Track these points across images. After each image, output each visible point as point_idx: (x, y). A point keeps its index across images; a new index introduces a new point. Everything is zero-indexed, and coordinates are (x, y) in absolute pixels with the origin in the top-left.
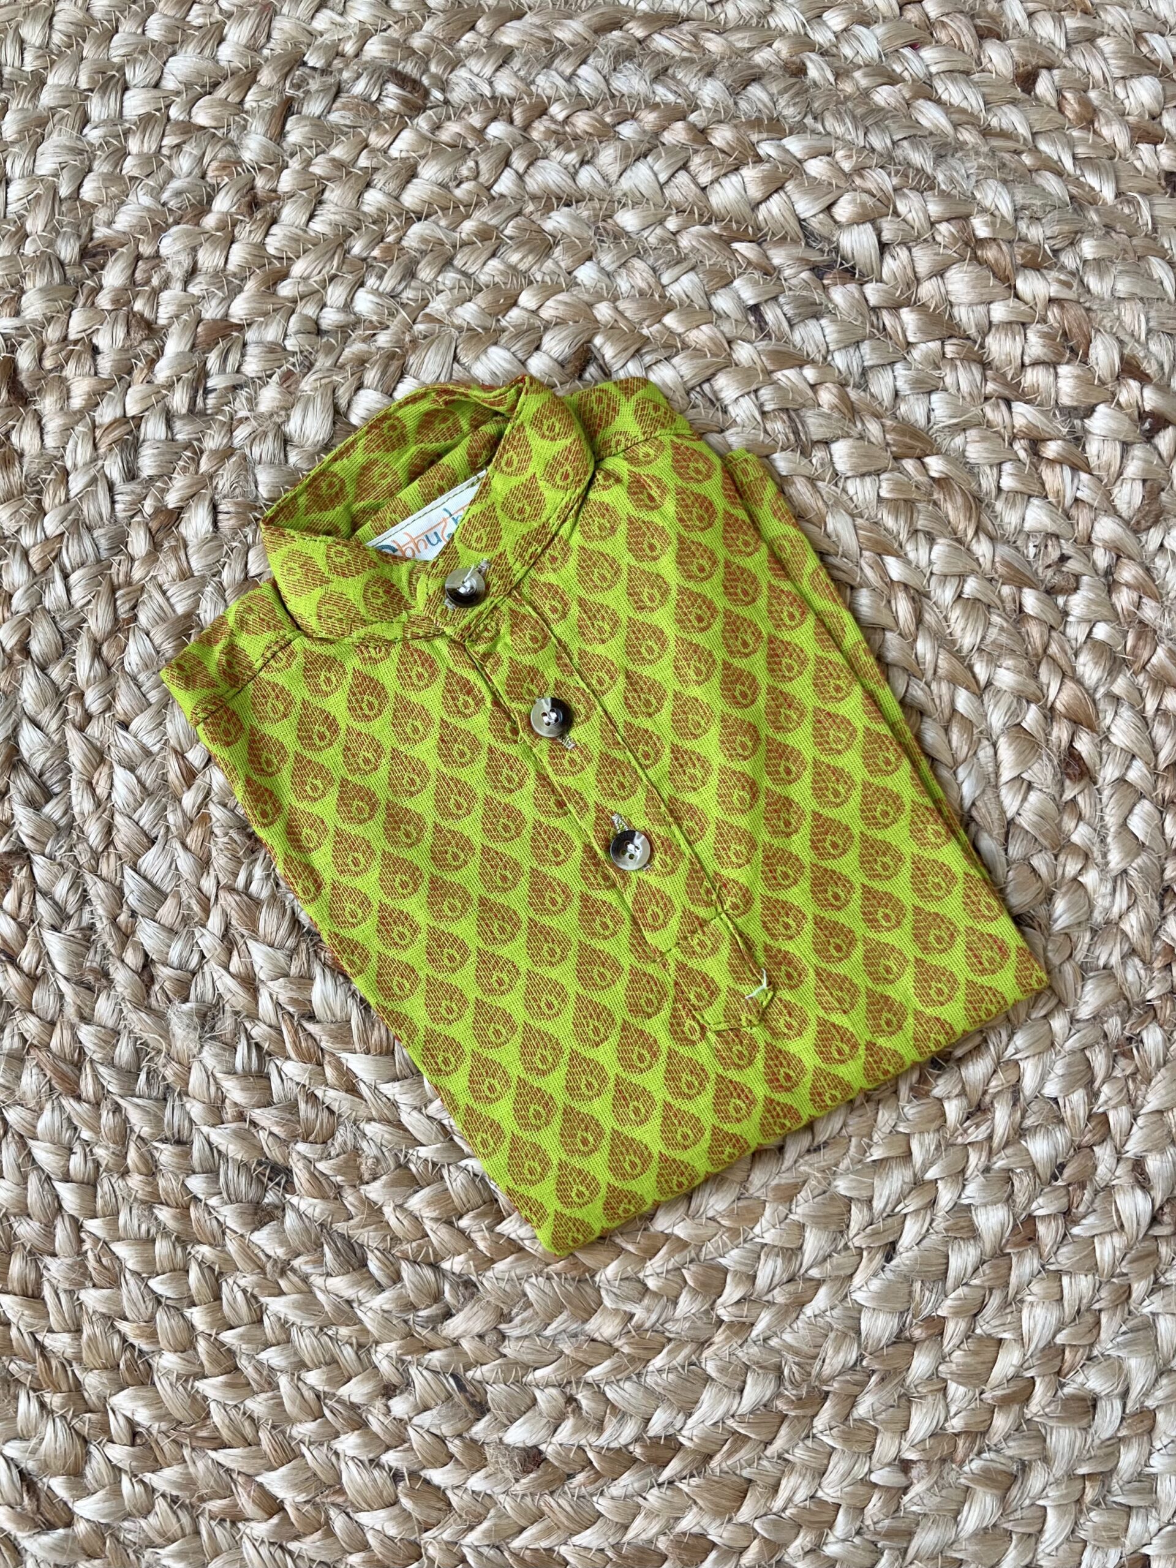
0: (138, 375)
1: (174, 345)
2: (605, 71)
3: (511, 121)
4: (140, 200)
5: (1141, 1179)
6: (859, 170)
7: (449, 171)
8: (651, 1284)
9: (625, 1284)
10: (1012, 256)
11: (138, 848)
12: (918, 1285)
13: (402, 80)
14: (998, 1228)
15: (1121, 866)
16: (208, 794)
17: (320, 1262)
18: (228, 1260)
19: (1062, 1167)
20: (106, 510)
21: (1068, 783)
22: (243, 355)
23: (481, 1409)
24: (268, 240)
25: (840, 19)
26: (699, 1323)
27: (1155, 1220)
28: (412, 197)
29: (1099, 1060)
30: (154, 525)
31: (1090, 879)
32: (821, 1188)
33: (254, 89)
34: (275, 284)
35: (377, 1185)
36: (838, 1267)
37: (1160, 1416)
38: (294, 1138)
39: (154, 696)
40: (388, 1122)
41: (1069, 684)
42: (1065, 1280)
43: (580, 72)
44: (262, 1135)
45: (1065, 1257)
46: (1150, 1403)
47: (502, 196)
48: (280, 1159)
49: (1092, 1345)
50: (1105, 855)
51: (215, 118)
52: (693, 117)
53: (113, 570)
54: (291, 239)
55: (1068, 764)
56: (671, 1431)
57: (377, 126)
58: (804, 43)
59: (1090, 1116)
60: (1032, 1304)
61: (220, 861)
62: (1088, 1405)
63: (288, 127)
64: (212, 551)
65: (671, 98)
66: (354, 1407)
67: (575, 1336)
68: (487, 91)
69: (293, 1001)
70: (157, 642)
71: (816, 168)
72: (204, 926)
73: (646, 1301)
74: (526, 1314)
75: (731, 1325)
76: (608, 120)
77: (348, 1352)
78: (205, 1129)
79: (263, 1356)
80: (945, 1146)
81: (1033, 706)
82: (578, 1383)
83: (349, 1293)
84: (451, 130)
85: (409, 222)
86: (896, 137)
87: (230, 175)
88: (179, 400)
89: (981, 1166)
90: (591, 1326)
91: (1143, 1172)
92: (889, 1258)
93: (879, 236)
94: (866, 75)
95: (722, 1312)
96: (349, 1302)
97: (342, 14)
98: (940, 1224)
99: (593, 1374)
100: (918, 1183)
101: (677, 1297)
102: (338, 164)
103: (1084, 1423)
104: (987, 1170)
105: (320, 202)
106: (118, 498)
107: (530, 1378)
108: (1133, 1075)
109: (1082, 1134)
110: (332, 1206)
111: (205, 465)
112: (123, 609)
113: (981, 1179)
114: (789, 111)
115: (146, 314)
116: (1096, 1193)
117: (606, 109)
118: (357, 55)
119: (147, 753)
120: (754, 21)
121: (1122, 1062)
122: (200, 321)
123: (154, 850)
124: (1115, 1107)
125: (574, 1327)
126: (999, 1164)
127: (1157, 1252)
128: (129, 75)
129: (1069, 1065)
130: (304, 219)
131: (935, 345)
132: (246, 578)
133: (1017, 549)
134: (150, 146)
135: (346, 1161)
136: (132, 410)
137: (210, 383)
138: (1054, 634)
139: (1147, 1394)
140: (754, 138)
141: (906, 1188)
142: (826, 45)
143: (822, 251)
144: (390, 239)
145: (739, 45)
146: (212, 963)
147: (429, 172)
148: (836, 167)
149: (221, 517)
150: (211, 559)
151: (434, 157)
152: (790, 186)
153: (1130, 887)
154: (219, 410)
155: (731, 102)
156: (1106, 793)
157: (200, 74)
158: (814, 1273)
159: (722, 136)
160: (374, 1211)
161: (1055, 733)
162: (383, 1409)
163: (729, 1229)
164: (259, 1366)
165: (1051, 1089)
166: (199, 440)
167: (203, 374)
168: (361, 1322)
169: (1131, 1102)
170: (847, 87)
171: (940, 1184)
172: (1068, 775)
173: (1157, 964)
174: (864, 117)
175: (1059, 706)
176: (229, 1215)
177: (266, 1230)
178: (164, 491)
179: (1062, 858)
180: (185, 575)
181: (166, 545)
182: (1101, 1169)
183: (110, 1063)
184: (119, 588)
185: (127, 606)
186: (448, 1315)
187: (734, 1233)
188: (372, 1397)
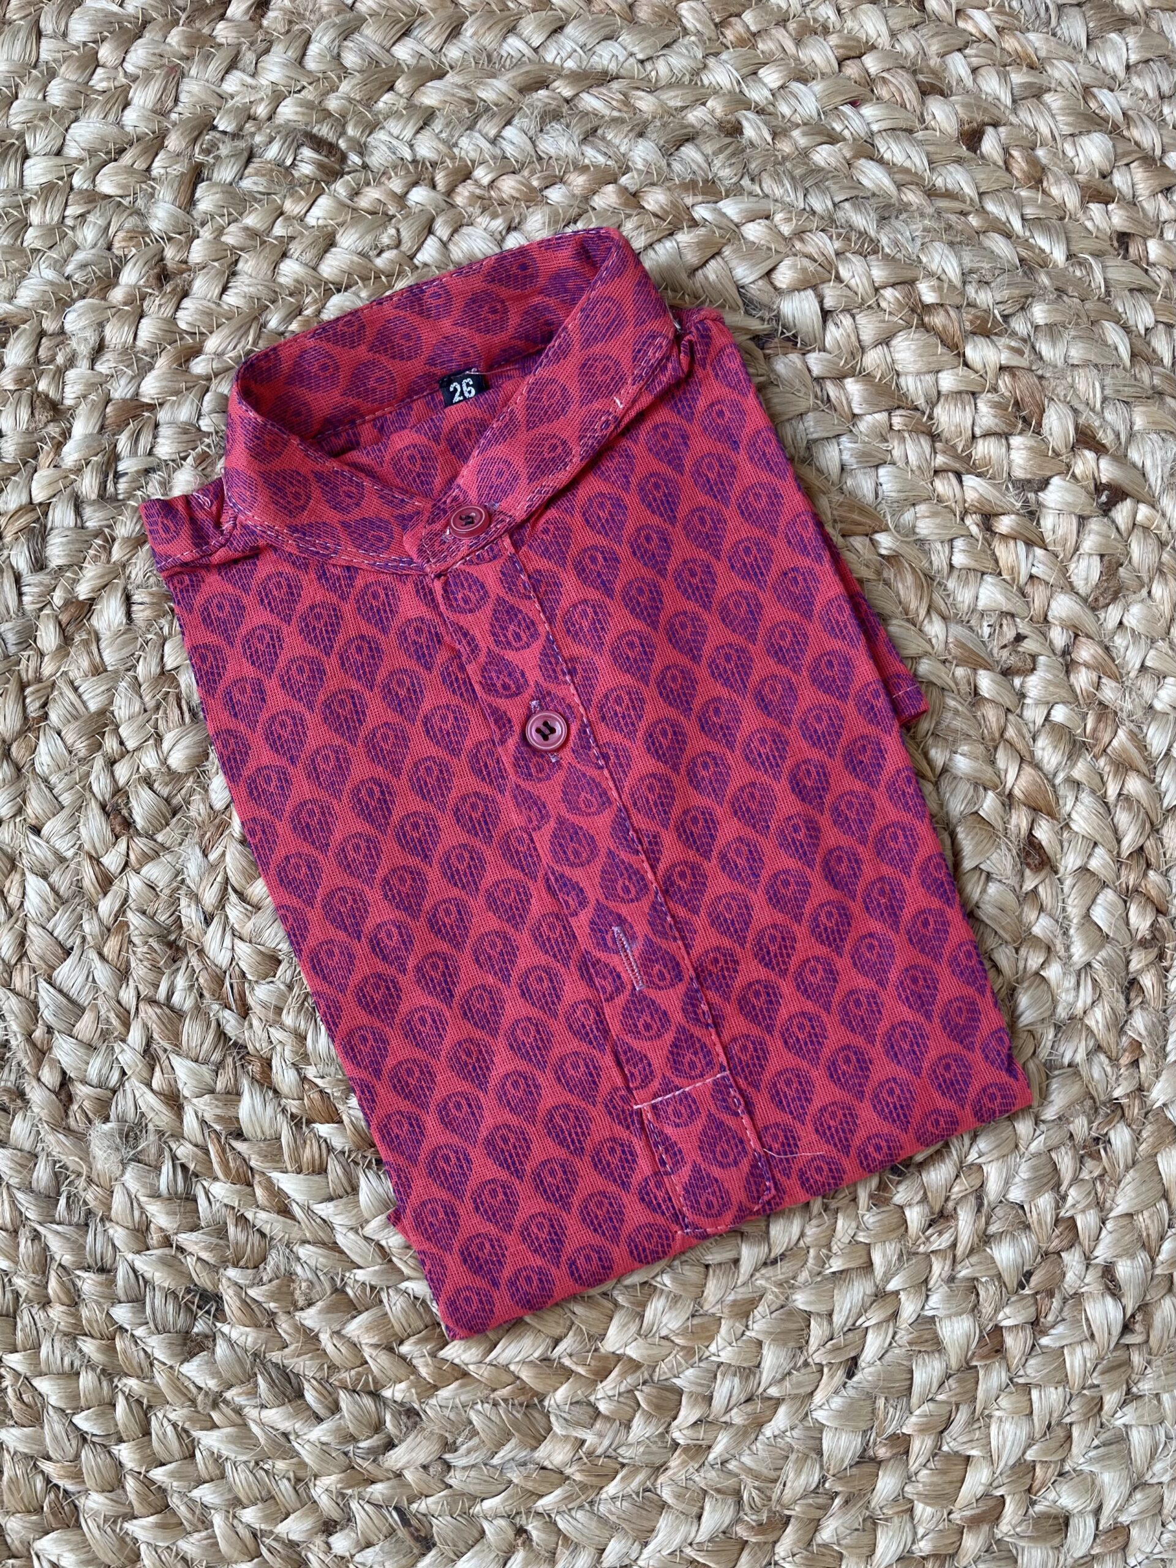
0: (44, 459)
1: (82, 427)
2: (531, 133)
3: (434, 187)
4: (43, 273)
5: (1112, 1286)
6: (799, 234)
7: (369, 239)
8: (602, 1407)
9: (576, 1409)
10: (961, 321)
11: (53, 960)
12: (881, 1402)
13: (318, 143)
14: (963, 1341)
15: (1085, 959)
16: (126, 900)
17: (254, 1393)
18: (158, 1393)
19: (1028, 1275)
20: (12, 603)
21: (1028, 872)
22: (155, 437)
23: (426, 1543)
24: (179, 314)
25: (776, 76)
26: (654, 1448)
27: (1127, 1328)
28: (331, 267)
29: (1065, 1162)
30: (64, 618)
31: (1053, 972)
32: (779, 1303)
33: (162, 155)
34: (187, 361)
35: (312, 1311)
36: (799, 1385)
37: (1135, 1532)
38: (224, 1263)
39: (66, 799)
40: (323, 1244)
41: (1028, 770)
42: (1035, 1394)
43: (505, 133)
44: (190, 1261)
45: (1033, 1369)
46: (1124, 1519)
47: (426, 265)
48: (209, 1286)
49: (1063, 1460)
50: (1067, 948)
51: (119, 186)
52: (624, 180)
53: (22, 666)
54: (204, 313)
55: (1028, 854)
56: (627, 1562)
57: (292, 192)
58: (740, 101)
59: (1057, 1221)
60: (1000, 1419)
61: (139, 970)
62: (1061, 1523)
63: (197, 195)
64: (125, 644)
65: (601, 160)
66: (292, 1545)
67: (524, 1464)
68: (408, 155)
69: (219, 1119)
70: (69, 742)
71: (754, 231)
72: (124, 1041)
73: (598, 1425)
74: (471, 1443)
75: (687, 1449)
76: (535, 183)
77: (285, 1486)
78: (130, 1257)
79: (196, 1494)
80: (907, 1255)
81: (990, 793)
82: (528, 1512)
83: (285, 1426)
84: (370, 196)
85: (328, 294)
86: (837, 199)
87: (137, 246)
88: (88, 485)
89: (945, 1275)
90: (541, 1454)
91: (1113, 1279)
92: (850, 1375)
93: (821, 303)
94: (804, 134)
95: (676, 1435)
96: (285, 1435)
97: (253, 76)
98: (903, 1337)
99: (543, 1504)
100: (880, 1295)
101: (630, 1421)
102: (252, 234)
103: (1056, 1542)
104: (952, 1279)
105: (234, 274)
106: (25, 589)
107: (477, 1509)
108: (1101, 1177)
109: (1050, 1240)
110: (264, 1334)
111: (117, 553)
112: (33, 708)
113: (945, 1288)
114: (725, 173)
115: (51, 394)
116: (1065, 1300)
117: (533, 172)
118: (270, 119)
119: (62, 859)
120: (687, 78)
121: (1089, 1163)
122: (108, 401)
123: (69, 961)
124: (1083, 1211)
125: (523, 1454)
126: (964, 1273)
127: (1128, 1362)
128: (29, 143)
129: (1035, 1169)
130: (217, 291)
131: (882, 417)
132: (162, 673)
133: (971, 628)
134: (52, 216)
135: (279, 1287)
136: (39, 496)
137: (122, 467)
138: (1011, 717)
139: (1121, 1510)
140: (689, 201)
141: (868, 1302)
142: (763, 103)
143: (762, 319)
144: (308, 312)
145: (672, 103)
146: (133, 1079)
147: (349, 241)
148: (775, 231)
149: (135, 608)
150: (125, 653)
151: (352, 225)
152: (727, 251)
153: (1094, 981)
154: (130, 496)
155: (664, 163)
156: (1068, 882)
157: (104, 141)
158: (773, 1391)
159: (655, 200)
160: (311, 1338)
161: (1014, 821)
162: (323, 1547)
163: (683, 1348)
164: (191, 1504)
165: (1016, 1194)
166: (110, 527)
167: (115, 457)
168: (298, 1454)
169: (1100, 1205)
170: (785, 147)
171: (903, 1296)
172: (1028, 865)
173: (1125, 1060)
174: (803, 178)
175: (1017, 792)
176: (157, 1347)
177: (196, 1361)
178: (76, 581)
179: (1023, 951)
180: (98, 670)
181: (77, 639)
182: (1070, 1277)
183: (28, 1188)
184: (29, 684)
185: (37, 704)
186: (390, 1445)
187: (689, 1352)
188: (312, 1533)
